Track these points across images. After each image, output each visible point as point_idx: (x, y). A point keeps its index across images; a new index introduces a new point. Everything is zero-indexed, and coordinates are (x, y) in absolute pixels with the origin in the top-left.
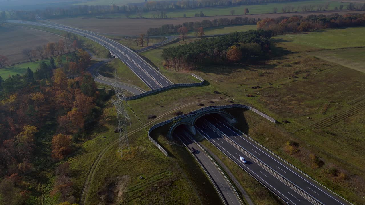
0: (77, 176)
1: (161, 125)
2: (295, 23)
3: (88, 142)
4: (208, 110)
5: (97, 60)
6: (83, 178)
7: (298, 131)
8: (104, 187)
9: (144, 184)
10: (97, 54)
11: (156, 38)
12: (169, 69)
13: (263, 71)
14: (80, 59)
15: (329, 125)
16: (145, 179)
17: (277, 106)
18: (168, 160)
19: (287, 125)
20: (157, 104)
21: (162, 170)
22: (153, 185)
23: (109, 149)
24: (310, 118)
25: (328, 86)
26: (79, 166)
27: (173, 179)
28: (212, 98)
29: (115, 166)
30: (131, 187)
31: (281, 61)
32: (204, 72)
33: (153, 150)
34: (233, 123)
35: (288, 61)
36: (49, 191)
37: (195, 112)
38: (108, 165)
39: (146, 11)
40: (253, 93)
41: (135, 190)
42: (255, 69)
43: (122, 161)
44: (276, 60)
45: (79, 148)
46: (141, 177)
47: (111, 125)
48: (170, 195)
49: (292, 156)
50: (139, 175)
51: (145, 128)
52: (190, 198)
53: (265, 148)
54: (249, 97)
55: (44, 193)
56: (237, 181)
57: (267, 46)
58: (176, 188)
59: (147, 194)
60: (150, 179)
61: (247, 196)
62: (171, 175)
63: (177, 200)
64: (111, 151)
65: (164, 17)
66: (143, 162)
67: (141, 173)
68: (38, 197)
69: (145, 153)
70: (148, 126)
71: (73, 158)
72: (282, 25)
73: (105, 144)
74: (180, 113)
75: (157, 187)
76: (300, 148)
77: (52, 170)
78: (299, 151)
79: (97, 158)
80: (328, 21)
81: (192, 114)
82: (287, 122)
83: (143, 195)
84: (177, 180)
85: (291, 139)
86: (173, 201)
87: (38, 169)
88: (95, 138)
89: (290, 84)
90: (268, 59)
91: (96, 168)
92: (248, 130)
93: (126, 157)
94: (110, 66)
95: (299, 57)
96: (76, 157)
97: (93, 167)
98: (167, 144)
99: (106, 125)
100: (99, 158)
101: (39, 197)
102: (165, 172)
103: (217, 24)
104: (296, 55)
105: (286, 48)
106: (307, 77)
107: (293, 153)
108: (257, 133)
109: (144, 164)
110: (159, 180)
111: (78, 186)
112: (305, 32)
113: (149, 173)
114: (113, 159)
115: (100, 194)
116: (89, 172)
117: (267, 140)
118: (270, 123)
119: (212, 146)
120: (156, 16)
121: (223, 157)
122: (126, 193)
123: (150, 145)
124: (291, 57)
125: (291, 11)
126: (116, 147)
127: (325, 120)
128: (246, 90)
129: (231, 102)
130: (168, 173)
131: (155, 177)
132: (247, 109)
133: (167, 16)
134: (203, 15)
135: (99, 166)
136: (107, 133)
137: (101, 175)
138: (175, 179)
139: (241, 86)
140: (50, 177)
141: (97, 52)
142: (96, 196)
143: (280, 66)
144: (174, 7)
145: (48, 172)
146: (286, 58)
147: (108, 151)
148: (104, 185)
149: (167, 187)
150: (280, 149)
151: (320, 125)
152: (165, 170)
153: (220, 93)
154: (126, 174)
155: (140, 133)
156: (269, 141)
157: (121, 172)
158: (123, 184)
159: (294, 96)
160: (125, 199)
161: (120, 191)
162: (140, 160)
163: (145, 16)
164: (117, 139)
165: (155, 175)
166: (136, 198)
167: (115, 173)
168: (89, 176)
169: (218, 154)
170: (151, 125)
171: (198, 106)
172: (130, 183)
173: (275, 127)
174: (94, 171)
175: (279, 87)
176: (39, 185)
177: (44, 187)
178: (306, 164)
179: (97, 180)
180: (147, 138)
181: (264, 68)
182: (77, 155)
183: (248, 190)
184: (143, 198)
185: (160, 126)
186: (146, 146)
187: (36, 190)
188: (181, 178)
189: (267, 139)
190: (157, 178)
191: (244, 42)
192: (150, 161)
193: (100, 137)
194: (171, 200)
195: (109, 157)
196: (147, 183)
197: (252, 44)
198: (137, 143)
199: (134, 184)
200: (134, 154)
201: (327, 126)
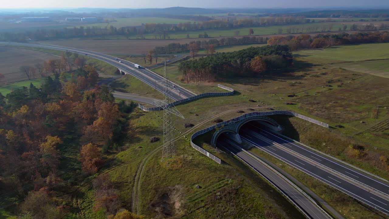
0: (121, 188)
1: (203, 133)
2: (307, 41)
3: (122, 153)
4: (251, 116)
5: (105, 77)
6: (128, 190)
7: (357, 135)
8: (156, 198)
9: (203, 194)
10: (103, 72)
11: (164, 57)
12: (188, 82)
13: (293, 82)
14: (89, 74)
15: (387, 128)
16: (202, 188)
17: (322, 112)
18: (223, 168)
19: (342, 129)
20: (191, 113)
21: (219, 178)
22: (215, 193)
23: (149, 159)
24: (363, 122)
25: (368, 93)
26: (119, 178)
27: (237, 187)
28: (249, 106)
29: (162, 176)
30: (189, 197)
31: (308, 72)
32: (230, 83)
33: (201, 158)
34: (279, 130)
35: (314, 73)
36: (88, 206)
37: (238, 119)
38: (154, 175)
39: (146, 33)
40: (291, 101)
41: (196, 200)
42: (283, 80)
43: (169, 170)
44: (301, 72)
45: (113, 160)
46: (197, 185)
47: (144, 135)
48: (239, 203)
49: (359, 160)
50: (194, 184)
51: (185, 137)
52: (264, 206)
53: (324, 154)
54: (288, 105)
55: (83, 209)
56: (307, 188)
57: (289, 58)
58: (243, 196)
59: (212, 204)
60: (209, 188)
61: (325, 203)
62: (232, 183)
63: (249, 209)
64: (153, 160)
65: (166, 38)
66: (194, 171)
67: (196, 182)
68: (76, 214)
69: (193, 162)
70: (187, 134)
71: (109, 170)
72: (296, 42)
73: (144, 154)
74: (219, 121)
75: (220, 195)
76: (366, 151)
77: (86, 184)
78: (366, 154)
79: (138, 169)
80: (341, 37)
81: (234, 120)
82: (341, 127)
83: (207, 205)
84: (242, 187)
85: (353, 142)
86: (245, 210)
87: (69, 184)
88: (129, 149)
89: (327, 92)
90: (293, 71)
91: (140, 179)
92: (299, 137)
93: (173, 166)
94: (120, 82)
95: (324, 68)
96: (113, 169)
97: (136, 178)
98: (215, 151)
99: (138, 136)
100: (140, 168)
101: (78, 214)
102: (223, 180)
103: (225, 43)
104: (321, 67)
105: (307, 62)
106: (341, 85)
107: (360, 157)
108: (310, 139)
109: (195, 172)
110: (219, 188)
111: (125, 198)
112: (319, 49)
113: (205, 181)
114: (158, 168)
115: (153, 205)
116: (134, 184)
117: (325, 146)
118: (323, 128)
119: (264, 153)
120: (158, 37)
121: (281, 165)
122: (186, 203)
123: (197, 153)
124: (316, 69)
125: (296, 32)
126: (157, 157)
127: (380, 123)
128: (282, 98)
129: (272, 109)
130: (228, 181)
131: (213, 186)
132: (292, 116)
133: (169, 37)
134: (207, 36)
135: (144, 176)
136: (141, 143)
137: (149, 185)
138: (239, 187)
139: (275, 95)
140: (85, 191)
141: (103, 69)
142: (150, 209)
143: (308, 77)
144: (174, 30)
145: (82, 186)
146: (311, 70)
147: (149, 161)
148: (155, 196)
149: (233, 195)
150: (342, 154)
151: (378, 129)
152: (223, 178)
153: (255, 102)
154: (178, 184)
155: (180, 141)
156: (326, 147)
157: (172, 182)
158: (178, 194)
159: (337, 103)
160: (186, 210)
161: (176, 203)
162: (190, 168)
163: (146, 38)
164: (155, 148)
165: (213, 183)
166: (199, 208)
167: (165, 184)
168: (134, 188)
169: (274, 162)
170: (191, 133)
171: (239, 113)
172: (186, 193)
173: (329, 132)
174: (139, 182)
175: (316, 95)
176: (74, 200)
177: (81, 202)
178: (378, 167)
179: (146, 191)
180: (190, 146)
181: (291, 79)
182: (114, 166)
183: (323, 196)
184: (208, 208)
185: (201, 134)
186: (192, 154)
187: (72, 206)
188: (245, 185)
189: (324, 144)
190: (216, 186)
191: (265, 55)
192: (203, 169)
193: (134, 147)
194: (242, 209)
195: (153, 167)
196: (206, 192)
197: (274, 56)
198: (180, 152)
199: (191, 193)
200: (181, 163)
201: (385, 129)
